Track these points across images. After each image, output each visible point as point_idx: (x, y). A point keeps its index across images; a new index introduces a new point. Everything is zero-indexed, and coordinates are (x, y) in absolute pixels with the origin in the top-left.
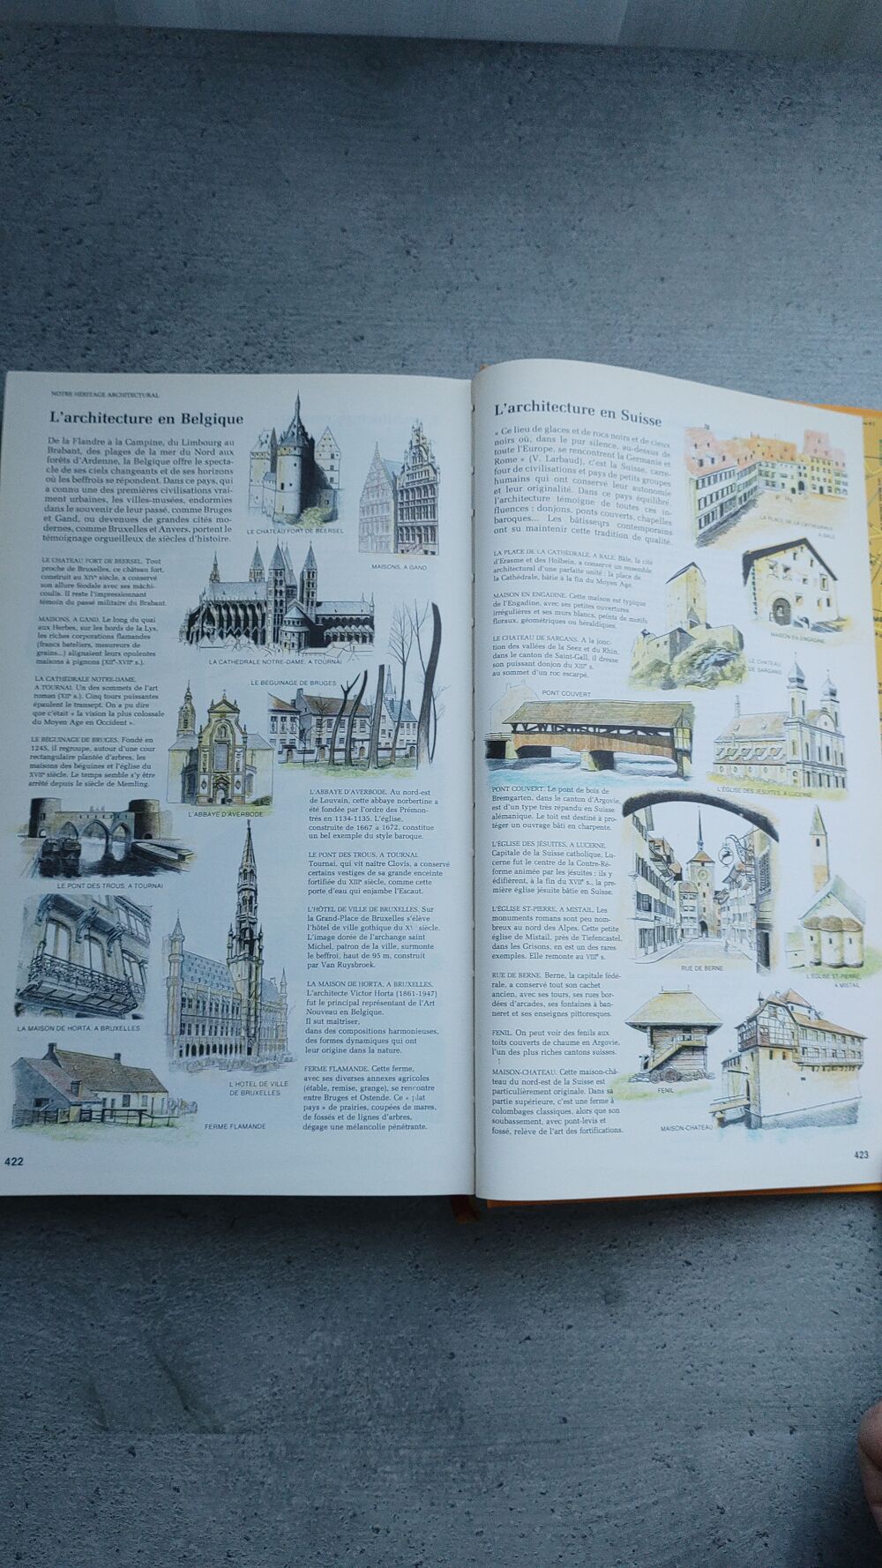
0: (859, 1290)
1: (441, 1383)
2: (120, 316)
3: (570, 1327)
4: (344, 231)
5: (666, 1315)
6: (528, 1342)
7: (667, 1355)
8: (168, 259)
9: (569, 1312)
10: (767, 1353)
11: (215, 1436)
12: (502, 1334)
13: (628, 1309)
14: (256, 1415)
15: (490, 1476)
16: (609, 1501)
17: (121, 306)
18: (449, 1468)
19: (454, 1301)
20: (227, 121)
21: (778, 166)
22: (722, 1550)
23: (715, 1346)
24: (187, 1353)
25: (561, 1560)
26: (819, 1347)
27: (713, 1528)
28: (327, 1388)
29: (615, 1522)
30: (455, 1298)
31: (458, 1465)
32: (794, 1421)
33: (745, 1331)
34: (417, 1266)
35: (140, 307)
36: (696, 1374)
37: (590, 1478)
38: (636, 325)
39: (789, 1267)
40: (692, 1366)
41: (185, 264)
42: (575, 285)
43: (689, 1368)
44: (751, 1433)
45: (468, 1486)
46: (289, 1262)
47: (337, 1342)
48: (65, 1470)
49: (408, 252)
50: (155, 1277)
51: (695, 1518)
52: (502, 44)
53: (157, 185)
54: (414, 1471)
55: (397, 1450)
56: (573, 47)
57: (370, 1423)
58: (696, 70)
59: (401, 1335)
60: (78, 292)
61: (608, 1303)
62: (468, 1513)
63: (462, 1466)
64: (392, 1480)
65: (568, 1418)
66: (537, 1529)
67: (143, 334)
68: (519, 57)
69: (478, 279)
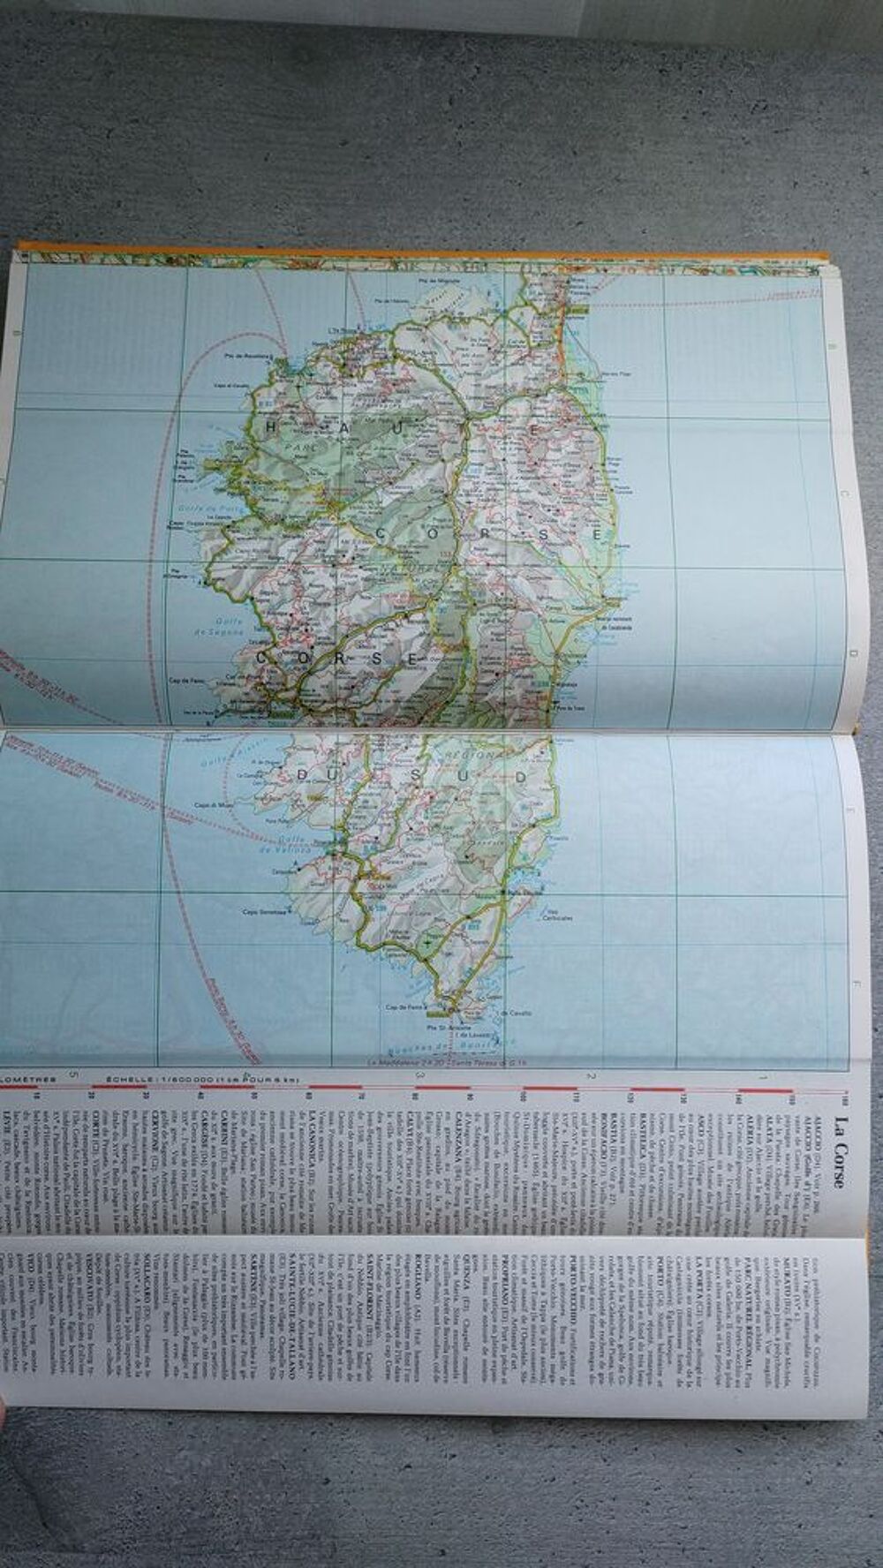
1: (314, 1508)
3: (454, 1456)
5: (557, 1447)
6: (408, 1470)
7: (555, 1489)
9: (453, 1440)
10: (663, 1490)
11: (75, 1555)
14: (118, 1534)
20: (137, 121)
21: (748, 179)
24: (47, 1467)
28: (193, 1509)
36: (585, 1510)
40: (582, 1501)
43: (578, 1503)
47: (207, 1462)
52: (444, 35)
53: (58, 193)
56: (523, 39)
57: (237, 1548)
58: (660, 67)
59: (273, 1458)
65: (447, 1551)
68: (464, 49)
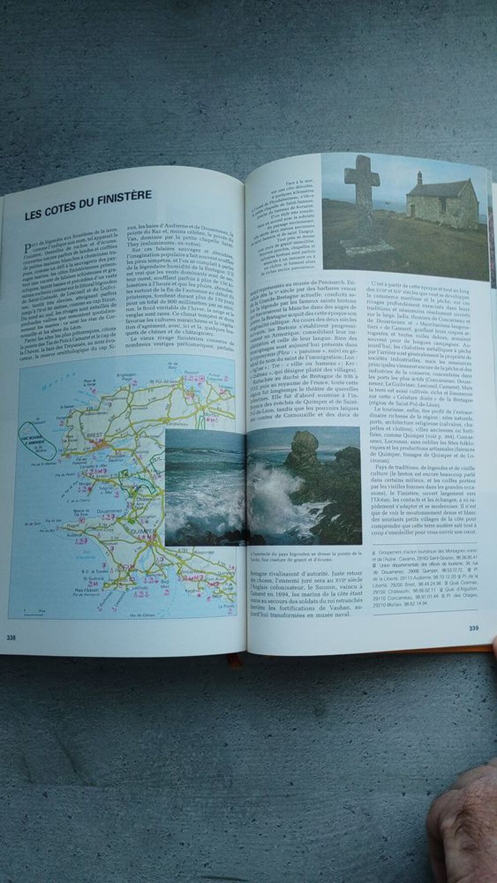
0: (469, 711)
2: (40, 159)
4: (164, 102)
8: (66, 125)
12: (254, 733)
13: (329, 719)
15: (248, 815)
16: (318, 832)
17: (40, 153)
18: (225, 810)
19: (227, 713)
22: (386, 863)
23: (382, 742)
25: (289, 865)
26: (445, 745)
27: (380, 850)
29: (322, 844)
30: (227, 711)
31: (229, 808)
32: (428, 788)
33: (400, 734)
34: (206, 694)
35: (50, 153)
37: (306, 818)
38: (334, 145)
39: (426, 696)
41: (75, 127)
42: (298, 123)
44: (404, 794)
45: (235, 820)
46: (133, 690)
48: (9, 804)
49: (201, 112)
50: (58, 697)
51: (369, 843)
54: (204, 811)
55: (194, 798)
60: (16, 147)
61: (317, 716)
62: (235, 836)
63: (231, 809)
64: (191, 816)
66: (276, 847)
67: (52, 168)
69: (241, 124)
